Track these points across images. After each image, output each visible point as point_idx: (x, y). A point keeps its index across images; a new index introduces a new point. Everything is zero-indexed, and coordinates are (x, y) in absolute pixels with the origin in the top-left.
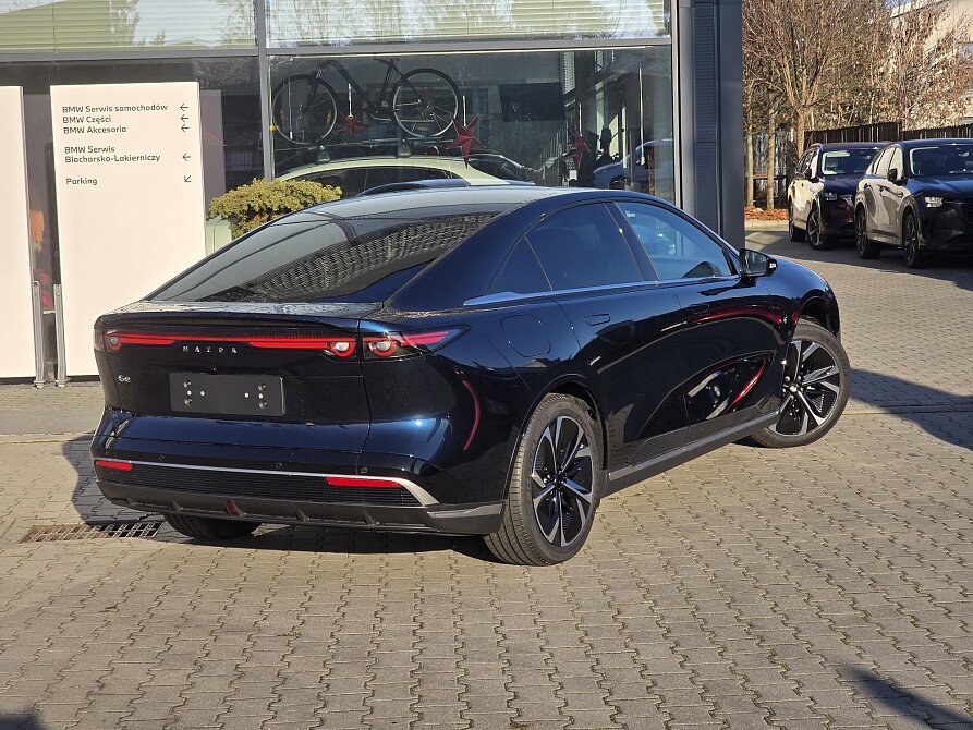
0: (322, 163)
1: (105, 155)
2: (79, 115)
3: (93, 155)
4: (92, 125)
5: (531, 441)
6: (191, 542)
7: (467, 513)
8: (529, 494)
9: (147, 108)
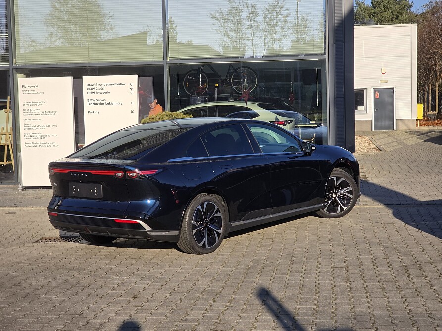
0: (199, 104)
1: (102, 102)
2: (93, 87)
3: (98, 102)
4: (97, 91)
5: (192, 209)
6: (90, 244)
7: (164, 233)
8: (190, 228)
9: (118, 85)
